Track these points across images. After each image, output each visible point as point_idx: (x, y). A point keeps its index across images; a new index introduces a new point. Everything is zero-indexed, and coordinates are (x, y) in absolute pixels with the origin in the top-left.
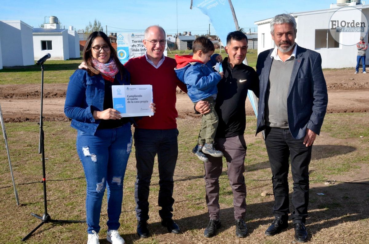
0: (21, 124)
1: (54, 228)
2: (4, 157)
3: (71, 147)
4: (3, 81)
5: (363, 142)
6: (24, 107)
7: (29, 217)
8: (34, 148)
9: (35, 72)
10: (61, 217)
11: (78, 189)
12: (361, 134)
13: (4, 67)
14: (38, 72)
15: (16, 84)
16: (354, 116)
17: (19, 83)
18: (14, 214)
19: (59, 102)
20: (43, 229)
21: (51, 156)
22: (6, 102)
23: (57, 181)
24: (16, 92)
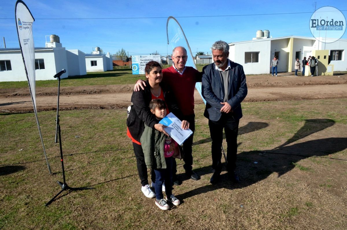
0: (70, 111)
1: (71, 194)
2: (52, 136)
3: (96, 128)
4: (67, 84)
5: (280, 122)
6: (76, 100)
7: (56, 184)
8: (73, 128)
9: (86, 79)
10: (77, 184)
11: (93, 160)
12: (277, 116)
13: (69, 76)
14: (88, 79)
15: (73, 86)
16: (271, 104)
17: (75, 85)
18: (46, 182)
19: (96, 97)
20: (63, 195)
21: (82, 135)
22: (66, 97)
23: (81, 154)
24: (73, 91)
